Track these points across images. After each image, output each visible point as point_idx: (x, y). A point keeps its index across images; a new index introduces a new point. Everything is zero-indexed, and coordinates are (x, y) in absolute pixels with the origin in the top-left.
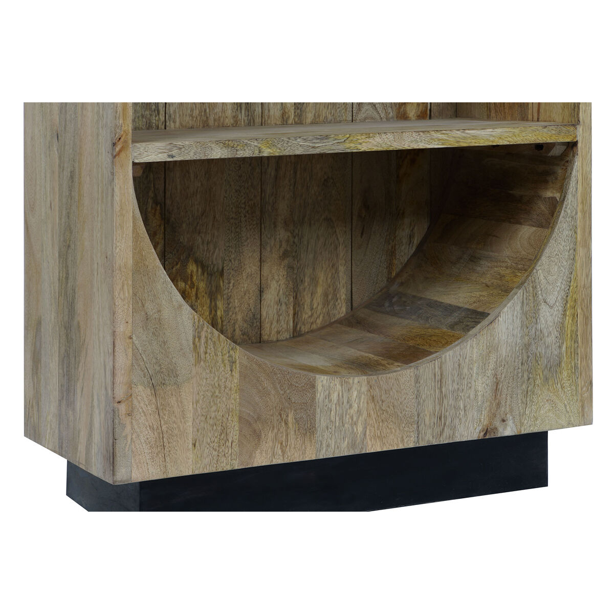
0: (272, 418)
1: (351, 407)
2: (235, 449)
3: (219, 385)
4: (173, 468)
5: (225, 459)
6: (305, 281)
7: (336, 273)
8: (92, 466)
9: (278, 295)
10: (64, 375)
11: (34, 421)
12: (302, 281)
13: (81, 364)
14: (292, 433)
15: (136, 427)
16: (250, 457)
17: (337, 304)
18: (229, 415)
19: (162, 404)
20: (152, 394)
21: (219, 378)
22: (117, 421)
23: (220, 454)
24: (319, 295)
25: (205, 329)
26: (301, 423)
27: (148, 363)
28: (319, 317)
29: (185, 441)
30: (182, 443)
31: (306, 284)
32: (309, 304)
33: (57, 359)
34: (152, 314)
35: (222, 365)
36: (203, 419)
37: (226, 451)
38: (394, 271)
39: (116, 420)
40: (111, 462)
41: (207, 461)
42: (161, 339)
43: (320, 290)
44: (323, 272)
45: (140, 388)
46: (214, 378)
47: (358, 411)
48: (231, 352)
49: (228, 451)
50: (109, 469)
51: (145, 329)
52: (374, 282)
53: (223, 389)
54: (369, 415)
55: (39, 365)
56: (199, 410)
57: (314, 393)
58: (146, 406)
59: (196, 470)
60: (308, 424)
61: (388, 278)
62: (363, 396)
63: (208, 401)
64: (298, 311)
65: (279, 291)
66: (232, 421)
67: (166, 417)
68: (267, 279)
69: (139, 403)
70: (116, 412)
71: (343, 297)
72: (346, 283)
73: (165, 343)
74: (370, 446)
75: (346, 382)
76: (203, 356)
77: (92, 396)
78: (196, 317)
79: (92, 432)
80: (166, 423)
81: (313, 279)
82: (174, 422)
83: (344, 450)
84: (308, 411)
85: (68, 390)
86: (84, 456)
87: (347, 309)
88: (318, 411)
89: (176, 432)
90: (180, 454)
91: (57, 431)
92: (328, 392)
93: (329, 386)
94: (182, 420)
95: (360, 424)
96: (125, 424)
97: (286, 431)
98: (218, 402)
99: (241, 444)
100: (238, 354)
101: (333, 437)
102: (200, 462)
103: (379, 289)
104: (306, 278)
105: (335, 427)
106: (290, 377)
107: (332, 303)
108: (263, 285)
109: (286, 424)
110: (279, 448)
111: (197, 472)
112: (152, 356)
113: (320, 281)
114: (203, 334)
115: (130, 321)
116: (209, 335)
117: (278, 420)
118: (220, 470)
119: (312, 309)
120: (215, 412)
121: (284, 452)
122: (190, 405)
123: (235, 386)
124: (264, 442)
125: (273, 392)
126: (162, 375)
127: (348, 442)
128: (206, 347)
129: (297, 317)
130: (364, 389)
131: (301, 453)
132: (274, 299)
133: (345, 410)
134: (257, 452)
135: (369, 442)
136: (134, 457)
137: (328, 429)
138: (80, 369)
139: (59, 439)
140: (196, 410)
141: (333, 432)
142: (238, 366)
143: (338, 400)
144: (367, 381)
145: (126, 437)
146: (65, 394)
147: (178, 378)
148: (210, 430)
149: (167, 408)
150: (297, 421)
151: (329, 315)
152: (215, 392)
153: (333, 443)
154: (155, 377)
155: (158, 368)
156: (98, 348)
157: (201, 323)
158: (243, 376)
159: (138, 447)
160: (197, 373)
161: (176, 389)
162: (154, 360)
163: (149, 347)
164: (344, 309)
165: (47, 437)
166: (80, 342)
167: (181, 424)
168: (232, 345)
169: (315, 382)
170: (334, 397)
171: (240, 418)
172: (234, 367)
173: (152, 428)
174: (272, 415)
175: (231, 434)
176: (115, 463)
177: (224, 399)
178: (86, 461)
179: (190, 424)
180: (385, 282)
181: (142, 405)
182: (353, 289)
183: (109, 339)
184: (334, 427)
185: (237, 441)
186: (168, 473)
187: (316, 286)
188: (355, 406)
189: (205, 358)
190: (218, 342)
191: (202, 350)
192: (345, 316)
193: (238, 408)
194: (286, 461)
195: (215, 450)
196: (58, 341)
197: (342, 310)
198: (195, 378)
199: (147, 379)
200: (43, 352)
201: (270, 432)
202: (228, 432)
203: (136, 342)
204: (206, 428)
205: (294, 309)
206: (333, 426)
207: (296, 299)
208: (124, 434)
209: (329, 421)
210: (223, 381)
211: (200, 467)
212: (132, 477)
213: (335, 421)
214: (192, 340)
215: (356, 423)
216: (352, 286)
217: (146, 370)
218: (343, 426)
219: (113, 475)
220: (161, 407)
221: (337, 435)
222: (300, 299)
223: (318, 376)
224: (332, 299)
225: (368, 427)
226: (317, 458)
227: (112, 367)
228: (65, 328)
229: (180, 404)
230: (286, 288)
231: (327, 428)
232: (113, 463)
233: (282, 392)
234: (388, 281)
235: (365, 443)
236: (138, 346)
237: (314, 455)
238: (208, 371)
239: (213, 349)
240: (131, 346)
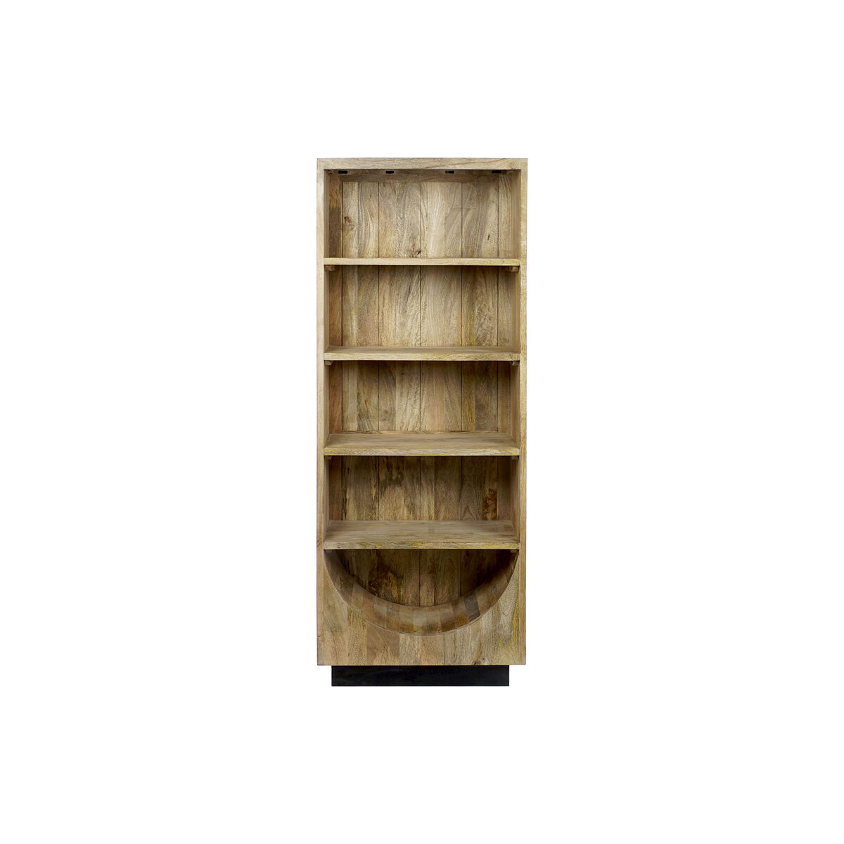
1: (415, 647)
2: (365, 658)
5: (361, 661)
7: (453, 581)
12: (438, 583)
14: (389, 654)
15: (326, 646)
16: (372, 661)
18: (363, 645)
24: (446, 589)
29: (345, 653)
35: (360, 626)
36: (352, 645)
45: (327, 632)
46: (357, 631)
47: (418, 649)
48: (364, 622)
53: (360, 635)
54: (423, 651)
56: (350, 642)
57: (399, 640)
58: (329, 639)
60: (396, 651)
62: (420, 643)
63: (354, 639)
64: (436, 595)
65: (428, 586)
68: (423, 581)
69: (327, 637)
73: (336, 616)
75: (413, 637)
76: (352, 622)
80: (337, 646)
82: (341, 646)
83: (412, 663)
84: (396, 647)
88: (400, 647)
89: (341, 649)
92: (404, 640)
94: (344, 645)
96: (321, 644)
98: (358, 640)
99: (368, 657)
101: (407, 658)
108: (421, 583)
109: (387, 651)
115: (323, 607)
117: (383, 649)
120: (357, 643)
122: (347, 640)
123: (365, 635)
124: (378, 657)
125: (381, 638)
126: (336, 628)
127: (413, 661)
133: (412, 648)
134: (375, 660)
137: (405, 655)
147: (342, 630)
149: (338, 640)
150: (391, 650)
152: (357, 636)
160: (349, 629)
161: (341, 633)
169: (399, 635)
170: (408, 643)
171: (367, 647)
172: (365, 627)
173: (332, 647)
174: (381, 647)
175: (364, 652)
177: (361, 639)
179: (347, 647)
185: (366, 655)
191: (352, 619)
193: (366, 643)
195: (357, 658)
201: (380, 653)
204: (353, 649)
207: (435, 590)
209: (405, 652)
210: (360, 632)
213: (408, 652)
215: (417, 653)
217: (329, 625)
218: (411, 654)
224: (452, 590)
225: (422, 656)
229: (343, 639)
230: (431, 585)
233: (385, 639)
238: (354, 628)
240: (323, 616)
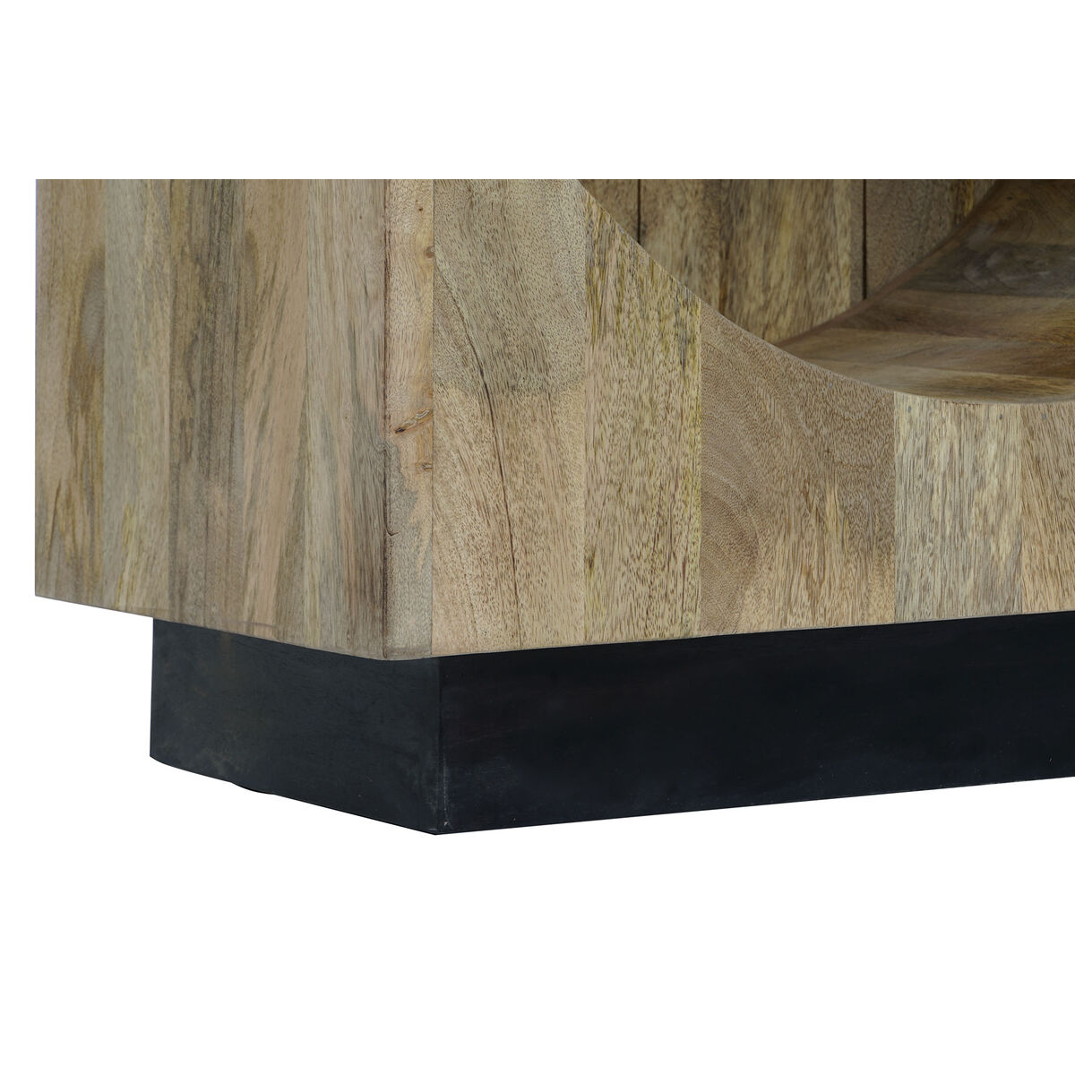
0: (786, 501)
1: (982, 484)
2: (693, 582)
3: (651, 400)
4: (536, 623)
5: (667, 607)
6: (749, 211)
7: (825, 193)
8: (302, 623)
9: (682, 245)
10: (193, 391)
11: (74, 541)
12: (742, 211)
13: (257, 351)
14: (836, 546)
15: (443, 501)
16: (731, 605)
17: (828, 278)
18: (676, 487)
19: (509, 446)
20: (483, 415)
21: (651, 380)
22: (393, 482)
23: (654, 594)
24: (785, 250)
25: (618, 242)
26: (856, 521)
27: (475, 326)
28: (783, 310)
29: (566, 550)
30: (558, 556)
31: (753, 220)
32: (759, 274)
33: (165, 354)
34: (483, 191)
35: (660, 347)
36: (612, 491)
37: (671, 586)
38: (969, 197)
39: (393, 480)
40: (378, 597)
41: (621, 609)
42: (508, 265)
43: (786, 240)
44: (793, 191)
45: (455, 394)
46: (639, 381)
47: (999, 496)
48: (683, 313)
49: (676, 586)
50: (369, 618)
51: (465, 231)
52: (919, 225)
53: (662, 413)
54: (1028, 510)
55: (97, 384)
56: (602, 466)
57: (889, 441)
58: (467, 447)
59: (594, 632)
60: (874, 523)
61: (955, 217)
62: (1012, 457)
63: (624, 443)
64: (731, 291)
65: (685, 234)
66: (685, 502)
67: (520, 481)
68: (655, 200)
69: (452, 435)
70: (393, 458)
71: (845, 260)
72: (851, 222)
73: (516, 274)
74: (1030, 597)
75: (969, 416)
76: (611, 318)
77: (304, 429)
78: (594, 208)
79: (300, 527)
80: (518, 498)
81: (769, 206)
82: (539, 496)
84: (875, 489)
85: (209, 431)
86: (272, 603)
87: (853, 293)
88: (900, 489)
89: (544, 523)
90: (555, 585)
91: (164, 553)
92: (923, 439)
93: (928, 424)
94: (560, 491)
95: (1004, 534)
96: (416, 492)
97: (821, 539)
98: (649, 448)
99: (706, 568)
100: (700, 320)
101: (939, 565)
102: (605, 612)
103: (934, 245)
104: (752, 204)
105: (943, 537)
106: (830, 393)
107: (817, 273)
108: (646, 215)
109: (820, 520)
110: (802, 585)
111: (597, 639)
112: (483, 307)
113: (788, 217)
114: (613, 257)
115: (428, 208)
116: (627, 260)
117: (800, 509)
118: (654, 637)
119: (766, 289)
120: (642, 474)
121: (813, 598)
122: (579, 451)
123: (691, 408)
124: (765, 566)
125: (787, 430)
126: (509, 362)
127: (975, 583)
128: (619, 295)
129: (730, 307)
130: (1015, 437)
131: (858, 605)
132: (674, 254)
133: (966, 492)
134: (748, 593)
135: (1029, 585)
136: (437, 585)
137: (924, 543)
138: (254, 363)
139: (172, 574)
140: (593, 466)
141: (938, 552)
142: (699, 351)
143: (951, 463)
144: (1023, 417)
145: (417, 528)
146: (195, 447)
147: (550, 374)
148: (630, 526)
149: (523, 457)
150: (847, 515)
151: (810, 309)
152: (641, 421)
153: (938, 580)
154: (492, 367)
155: (499, 344)
156: (326, 289)
157: (608, 225)
158: (713, 381)
159: (448, 558)
160: (595, 363)
161: (544, 403)
162: (489, 321)
163: (476, 282)
164: (846, 294)
165: (126, 576)
166: (256, 287)
167: (556, 504)
168: (684, 293)
169: (891, 409)
171: (705, 496)
172: (690, 352)
173: (483, 507)
174: (785, 494)
175: (683, 538)
176: (391, 599)
177: (665, 441)
178: (278, 614)
179: (580, 503)
180: (949, 227)
181: (459, 442)
182: (868, 239)
183: (368, 255)
184: (939, 538)
185: (697, 559)
186: (525, 635)
187: (776, 226)
188: (993, 482)
189: (618, 323)
190: (649, 282)
191: (610, 301)
192: (848, 311)
193: (699, 468)
194: (821, 623)
195: (643, 581)
196: (167, 302)
197: (840, 296)
198: (592, 377)
199: (472, 370)
200: (109, 346)
201: (780, 541)
202: (674, 533)
203: (443, 267)
204: (619, 520)
205: (723, 285)
206: (936, 534)
207: (727, 257)
208: (412, 520)
209: (926, 520)
210: (662, 390)
211: (604, 625)
212: (434, 642)
213: (943, 521)
214: (583, 273)
215: (996, 529)
216: (865, 234)
217: (469, 347)
218: (964, 535)
219: (385, 631)
220: (507, 453)
221: (946, 557)
222: (737, 259)
223: (899, 393)
224: (817, 264)
225: (1026, 543)
226: (898, 621)
227: (379, 332)
228: (197, 260)
229: (553, 446)
230: (703, 227)
231: (923, 537)
232: (384, 598)
233: (809, 433)
234: (954, 223)
235: (1018, 586)
236: (449, 277)
237: (892, 612)
238: (624, 361)
239: (636, 300)
240: (429, 276)
